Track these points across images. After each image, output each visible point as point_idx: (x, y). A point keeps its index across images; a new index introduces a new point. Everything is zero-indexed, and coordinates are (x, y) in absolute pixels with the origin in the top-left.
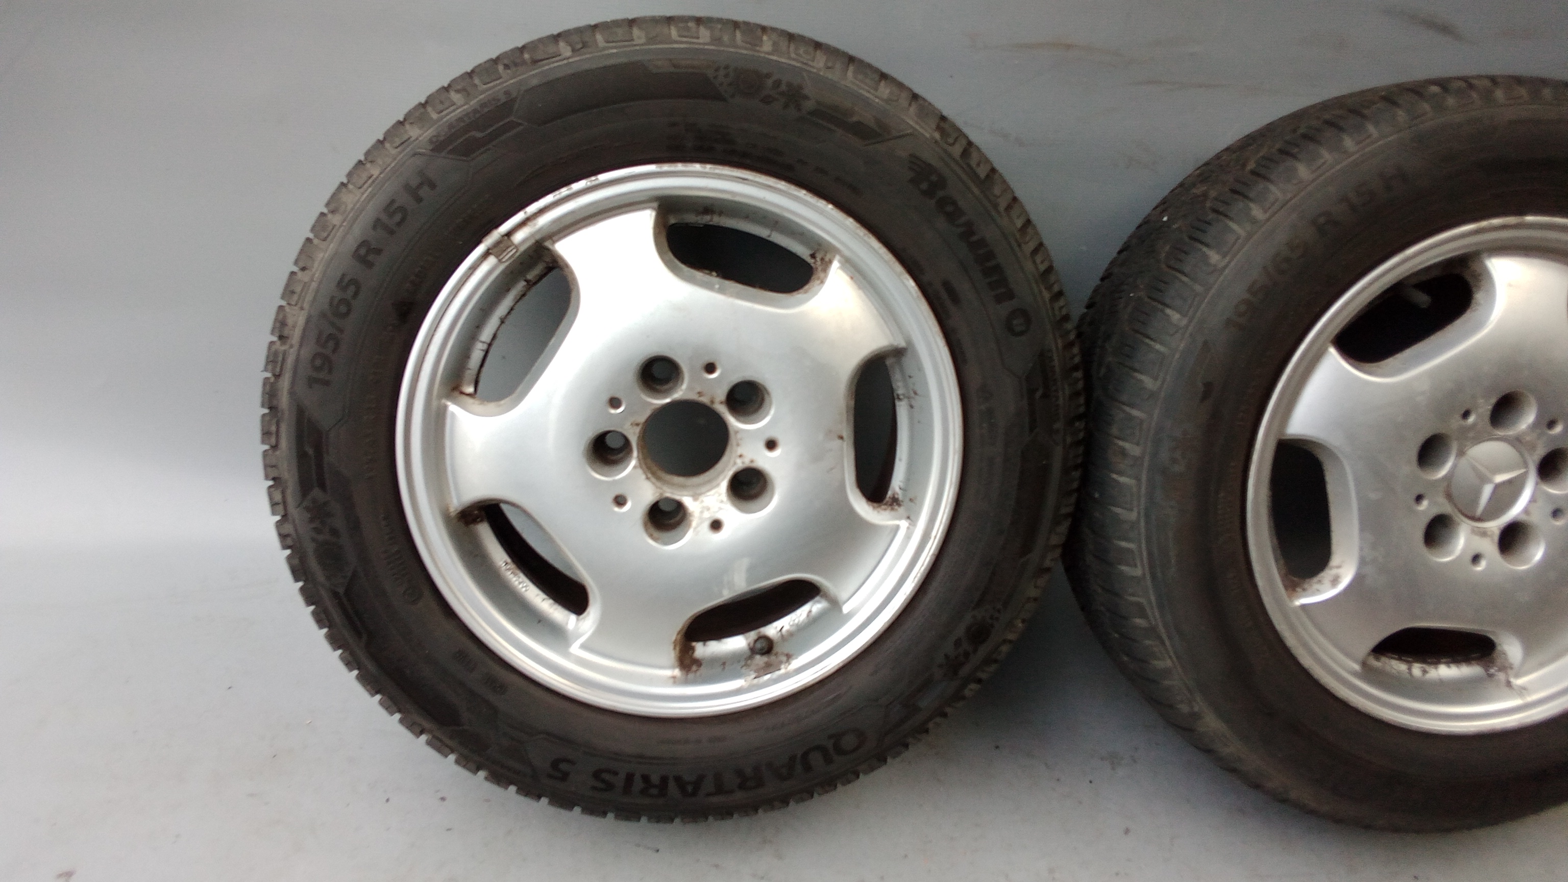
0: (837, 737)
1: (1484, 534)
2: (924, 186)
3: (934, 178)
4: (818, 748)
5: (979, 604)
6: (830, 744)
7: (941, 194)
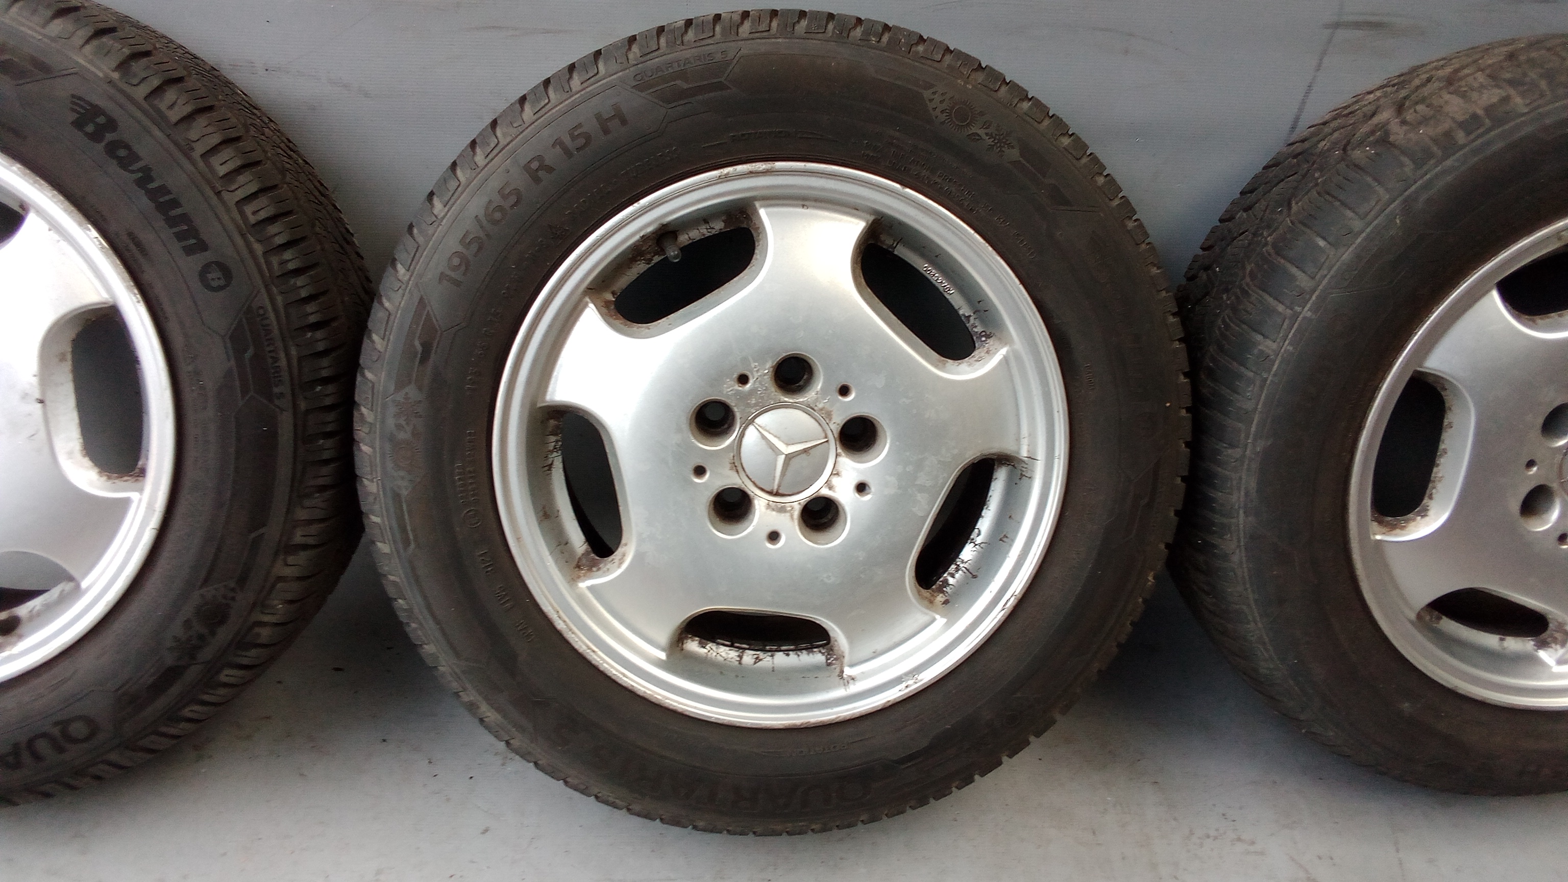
0: (64, 724)
1: (782, 510)
2: (90, 128)
3: (101, 120)
4: (44, 735)
5: (206, 581)
6: (56, 731)
7: (109, 137)
